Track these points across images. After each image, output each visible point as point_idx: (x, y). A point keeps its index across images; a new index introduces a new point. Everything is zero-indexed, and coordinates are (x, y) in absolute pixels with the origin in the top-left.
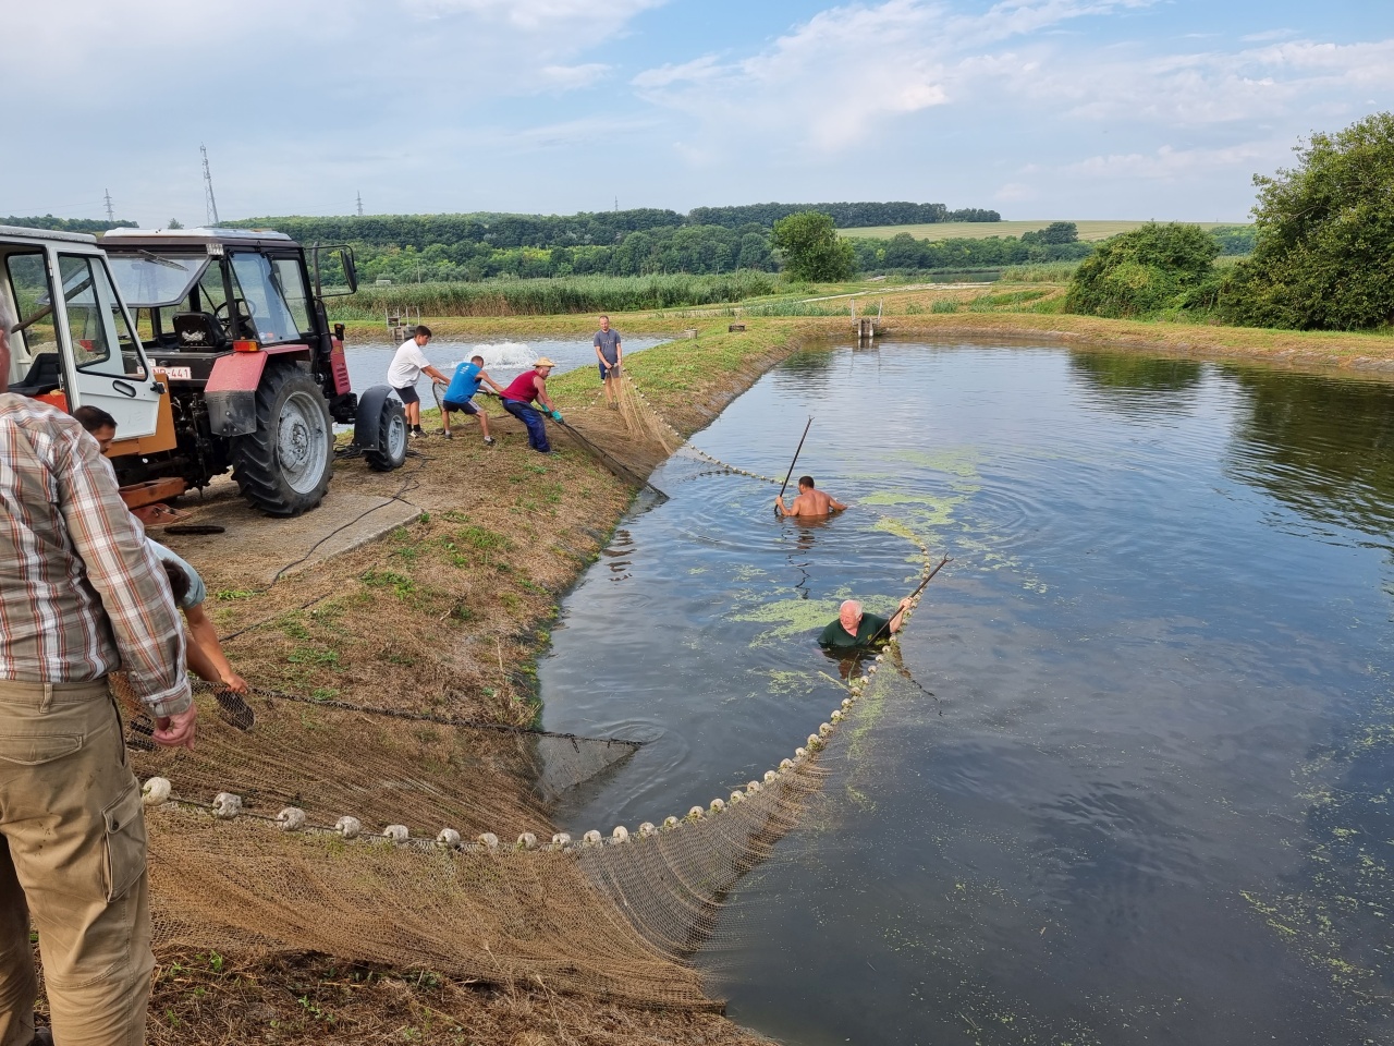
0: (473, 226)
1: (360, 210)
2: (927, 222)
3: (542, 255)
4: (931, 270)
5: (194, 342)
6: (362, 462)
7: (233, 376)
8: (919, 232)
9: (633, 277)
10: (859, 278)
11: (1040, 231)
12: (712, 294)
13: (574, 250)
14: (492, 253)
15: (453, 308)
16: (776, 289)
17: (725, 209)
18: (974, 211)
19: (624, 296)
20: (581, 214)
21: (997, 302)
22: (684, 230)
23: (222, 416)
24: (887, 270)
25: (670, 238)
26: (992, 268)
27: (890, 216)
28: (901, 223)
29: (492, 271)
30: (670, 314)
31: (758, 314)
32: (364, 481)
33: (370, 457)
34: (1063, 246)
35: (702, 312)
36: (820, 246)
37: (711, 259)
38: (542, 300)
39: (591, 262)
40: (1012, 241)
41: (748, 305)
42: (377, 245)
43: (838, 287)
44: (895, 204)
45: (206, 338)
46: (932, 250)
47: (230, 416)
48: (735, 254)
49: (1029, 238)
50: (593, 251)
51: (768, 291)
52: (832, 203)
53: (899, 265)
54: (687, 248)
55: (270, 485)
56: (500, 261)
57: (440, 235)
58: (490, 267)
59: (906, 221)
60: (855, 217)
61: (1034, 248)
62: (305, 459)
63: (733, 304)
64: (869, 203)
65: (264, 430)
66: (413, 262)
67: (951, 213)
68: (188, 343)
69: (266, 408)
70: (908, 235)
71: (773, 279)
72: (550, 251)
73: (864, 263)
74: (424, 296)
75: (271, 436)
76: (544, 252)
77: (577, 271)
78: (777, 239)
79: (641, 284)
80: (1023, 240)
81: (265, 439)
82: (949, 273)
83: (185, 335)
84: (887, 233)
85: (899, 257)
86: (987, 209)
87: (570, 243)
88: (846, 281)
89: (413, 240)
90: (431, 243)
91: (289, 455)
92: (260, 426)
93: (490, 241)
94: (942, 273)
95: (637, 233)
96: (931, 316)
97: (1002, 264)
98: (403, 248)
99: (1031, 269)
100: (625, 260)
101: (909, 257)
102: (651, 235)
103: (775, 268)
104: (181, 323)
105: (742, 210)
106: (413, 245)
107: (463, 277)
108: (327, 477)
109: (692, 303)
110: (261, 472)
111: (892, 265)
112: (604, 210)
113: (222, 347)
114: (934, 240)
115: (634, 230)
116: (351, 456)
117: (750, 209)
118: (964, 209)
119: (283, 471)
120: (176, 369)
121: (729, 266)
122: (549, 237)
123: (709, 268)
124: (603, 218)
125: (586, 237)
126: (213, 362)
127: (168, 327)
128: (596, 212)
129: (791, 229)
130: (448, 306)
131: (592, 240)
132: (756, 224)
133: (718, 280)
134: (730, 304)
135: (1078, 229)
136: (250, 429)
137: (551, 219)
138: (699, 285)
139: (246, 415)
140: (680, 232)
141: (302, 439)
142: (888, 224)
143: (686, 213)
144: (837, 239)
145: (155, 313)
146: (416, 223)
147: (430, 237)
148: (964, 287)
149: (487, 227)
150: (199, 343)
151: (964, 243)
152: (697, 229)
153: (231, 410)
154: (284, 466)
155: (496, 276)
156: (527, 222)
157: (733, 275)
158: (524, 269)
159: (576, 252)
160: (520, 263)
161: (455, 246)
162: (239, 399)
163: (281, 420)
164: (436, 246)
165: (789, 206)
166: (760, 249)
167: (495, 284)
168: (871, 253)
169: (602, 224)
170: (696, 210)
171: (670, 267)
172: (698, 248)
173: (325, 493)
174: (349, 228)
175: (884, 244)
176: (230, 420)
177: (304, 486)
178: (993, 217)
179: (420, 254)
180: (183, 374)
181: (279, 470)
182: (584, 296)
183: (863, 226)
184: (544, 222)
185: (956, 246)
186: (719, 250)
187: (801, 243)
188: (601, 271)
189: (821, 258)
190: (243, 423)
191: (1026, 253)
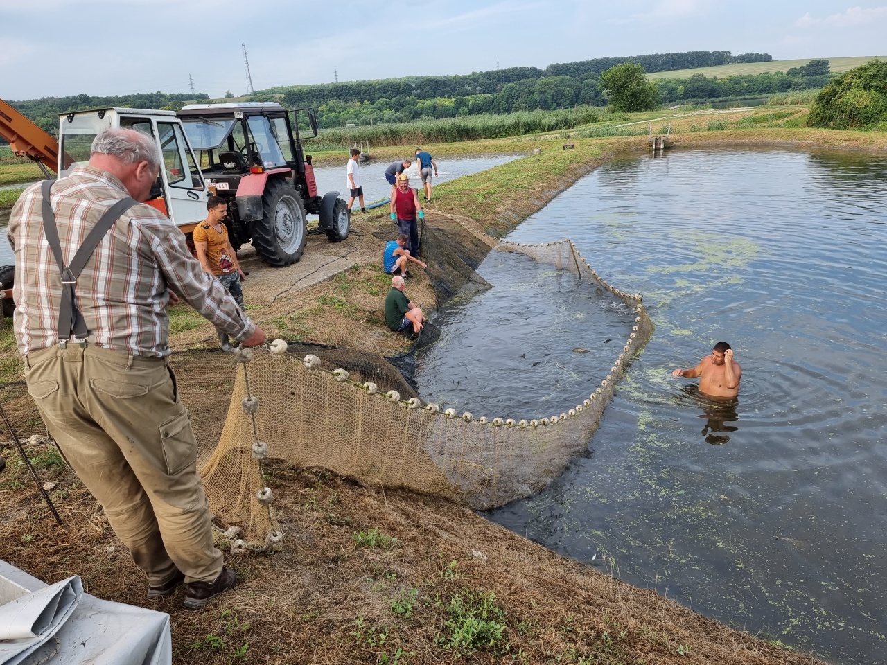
0: (405, 85)
1: (336, 79)
2: (716, 65)
3: (448, 102)
4: (718, 100)
5: (230, 168)
6: (324, 237)
7: (250, 187)
8: (709, 73)
9: (506, 114)
10: (661, 108)
11: (802, 67)
12: (557, 124)
13: (469, 98)
14: (417, 103)
15: (390, 141)
16: (601, 118)
17: (571, 64)
18: (752, 54)
19: (498, 128)
20: (474, 73)
21: (757, 121)
22: (543, 80)
23: (245, 210)
24: (685, 101)
25: (533, 86)
26: (763, 96)
27: (689, 62)
28: (697, 67)
29: (416, 115)
30: (526, 139)
31: (586, 136)
32: (325, 247)
33: (329, 234)
34: (818, 77)
35: (548, 137)
36: (634, 87)
37: (560, 99)
38: (445, 133)
39: (480, 105)
40: (779, 75)
41: (579, 131)
42: (346, 101)
43: (644, 115)
44: (693, 53)
45: (236, 166)
46: (719, 84)
47: (249, 210)
48: (577, 96)
49: (793, 72)
50: (482, 98)
51: (596, 120)
52: (647, 55)
53: (694, 96)
54: (544, 93)
55: (272, 249)
56: (422, 108)
57: (385, 93)
58: (416, 112)
59: (700, 65)
60: (664, 63)
61: (796, 80)
62: (291, 234)
63: (571, 130)
64: (674, 54)
65: (267, 217)
66: (368, 111)
67: (735, 57)
68: (227, 169)
69: (268, 205)
70: (701, 75)
71: (601, 111)
72: (454, 99)
73: (669, 96)
74: (372, 134)
75: (272, 221)
76: (450, 100)
77: (471, 112)
78: (604, 83)
79: (509, 119)
80: (788, 74)
81: (268, 223)
82: (731, 100)
83: (225, 164)
84: (686, 74)
85: (694, 91)
86: (762, 52)
87: (467, 93)
88: (651, 110)
89: (368, 97)
90: (379, 98)
91: (282, 232)
92: (265, 215)
93: (416, 95)
94: (726, 101)
95: (511, 84)
96: (706, 133)
97: (771, 92)
98: (362, 102)
99: (791, 95)
100: (503, 102)
101: (702, 91)
102: (520, 84)
103: (604, 103)
104: (224, 158)
105: (583, 64)
106: (368, 100)
107: (399, 119)
108: (303, 245)
109: (543, 130)
110: (266, 241)
111: (689, 97)
112: (489, 70)
113: (244, 171)
114: (720, 77)
115: (509, 82)
116: (319, 233)
117: (588, 63)
119: (279, 241)
120: (221, 184)
121: (572, 104)
122: (454, 90)
123: (559, 105)
124: (488, 75)
125: (478, 88)
126: (240, 179)
127: (217, 160)
128: (484, 71)
129: (614, 76)
130: (387, 139)
131: (481, 90)
132: (592, 73)
133: (562, 114)
134: (566, 130)
135: (831, 64)
136: (260, 217)
137: (455, 78)
138: (549, 117)
139: (257, 209)
140: (540, 81)
141: (289, 223)
142: (688, 67)
143: (544, 68)
144: (646, 81)
145: (210, 152)
146: (370, 85)
147: (379, 94)
149: (414, 85)
150: (232, 169)
151: (743, 78)
152: (552, 79)
153: (249, 206)
154: (280, 238)
155: (419, 118)
156: (439, 81)
157: (573, 109)
158: (437, 113)
159: (471, 100)
160: (435, 109)
161: (394, 99)
162: (254, 201)
163: (277, 212)
164: (383, 100)
165: (616, 59)
166: (595, 90)
167: (417, 124)
168: (674, 89)
169: (489, 79)
170: (551, 66)
171: (531, 107)
172: (552, 92)
173: (302, 254)
174: (330, 91)
175: (684, 82)
176: (249, 212)
177: (291, 249)
178: (766, 58)
179: (372, 106)
180: (224, 186)
181: (276, 240)
182: (472, 129)
183: (669, 70)
184: (450, 80)
185: (736, 81)
186: (566, 93)
187: (620, 85)
188: (487, 111)
189: (634, 95)
190: (256, 214)
191: (790, 83)
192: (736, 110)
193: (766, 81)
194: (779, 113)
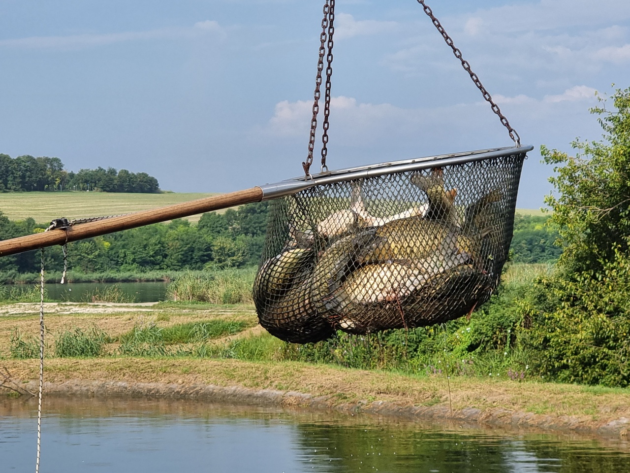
2: (28, 190)
18: (113, 172)
21: (168, 338)
26: (151, 274)
61: (220, 242)
67: (72, 175)
96: (58, 362)
118: (93, 168)
148: (110, 310)
178: (146, 184)
191: (208, 249)
192: (111, 308)
193: (153, 240)
194: (214, 322)
